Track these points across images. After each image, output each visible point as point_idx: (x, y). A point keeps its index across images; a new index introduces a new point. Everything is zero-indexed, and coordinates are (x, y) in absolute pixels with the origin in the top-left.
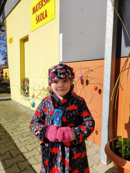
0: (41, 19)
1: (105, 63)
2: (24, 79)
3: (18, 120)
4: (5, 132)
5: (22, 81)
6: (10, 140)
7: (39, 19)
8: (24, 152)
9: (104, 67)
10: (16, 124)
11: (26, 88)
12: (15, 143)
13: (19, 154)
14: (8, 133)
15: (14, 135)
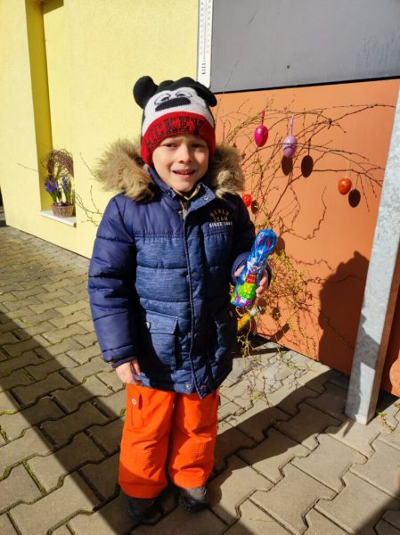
3: (48, 292)
4: (17, 333)
6: (39, 357)
8: (101, 396)
10: (47, 306)
12: (60, 365)
13: (84, 402)
14: (27, 334)
15: (48, 341)
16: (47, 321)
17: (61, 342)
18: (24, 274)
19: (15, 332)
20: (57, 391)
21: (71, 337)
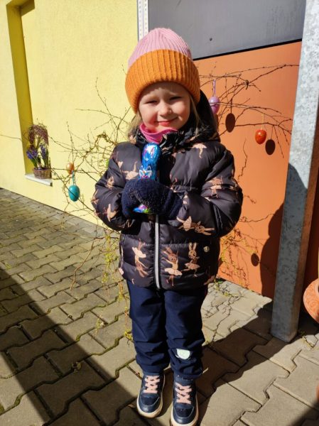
2: (32, 128)
3: (28, 239)
6: (14, 292)
8: (62, 324)
10: (25, 251)
12: (31, 299)
14: (7, 274)
15: (24, 280)
16: (24, 263)
18: (10, 225)
20: (25, 321)
21: (43, 275)
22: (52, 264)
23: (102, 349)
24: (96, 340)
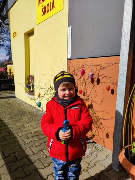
0: (48, 10)
1: (121, 60)
2: (29, 76)
3: (23, 119)
5: (27, 79)
6: (14, 141)
7: (45, 10)
8: (30, 155)
9: (120, 64)
10: (21, 124)
11: (31, 86)
12: (20, 144)
13: (24, 157)
14: (13, 133)
15: (19, 135)
16: (20, 129)
17: (23, 136)
18: (17, 113)
19: (9, 132)
20: (16, 153)
21: (26, 134)
22: (30, 130)
23: (43, 167)
24: (42, 163)
